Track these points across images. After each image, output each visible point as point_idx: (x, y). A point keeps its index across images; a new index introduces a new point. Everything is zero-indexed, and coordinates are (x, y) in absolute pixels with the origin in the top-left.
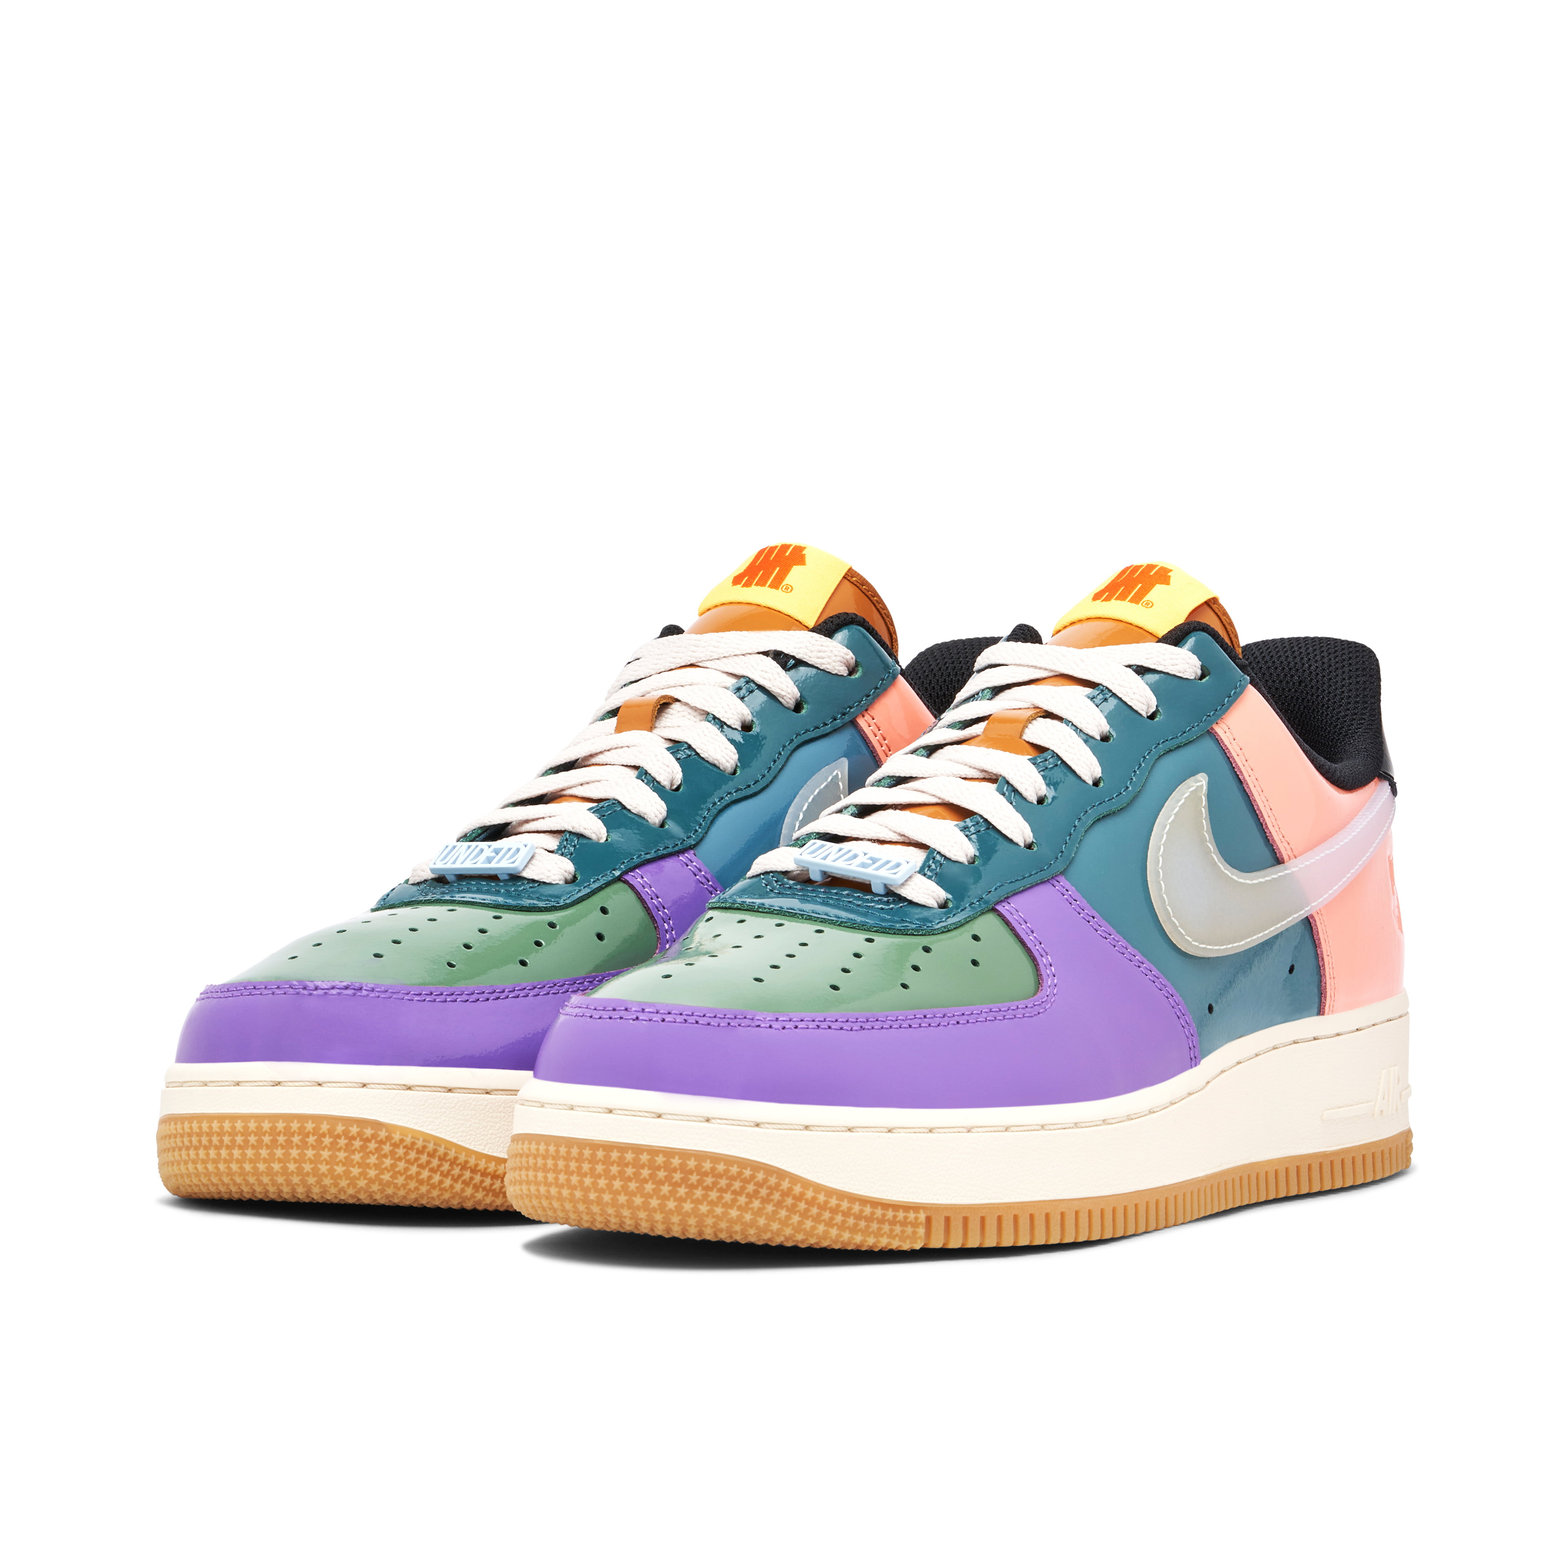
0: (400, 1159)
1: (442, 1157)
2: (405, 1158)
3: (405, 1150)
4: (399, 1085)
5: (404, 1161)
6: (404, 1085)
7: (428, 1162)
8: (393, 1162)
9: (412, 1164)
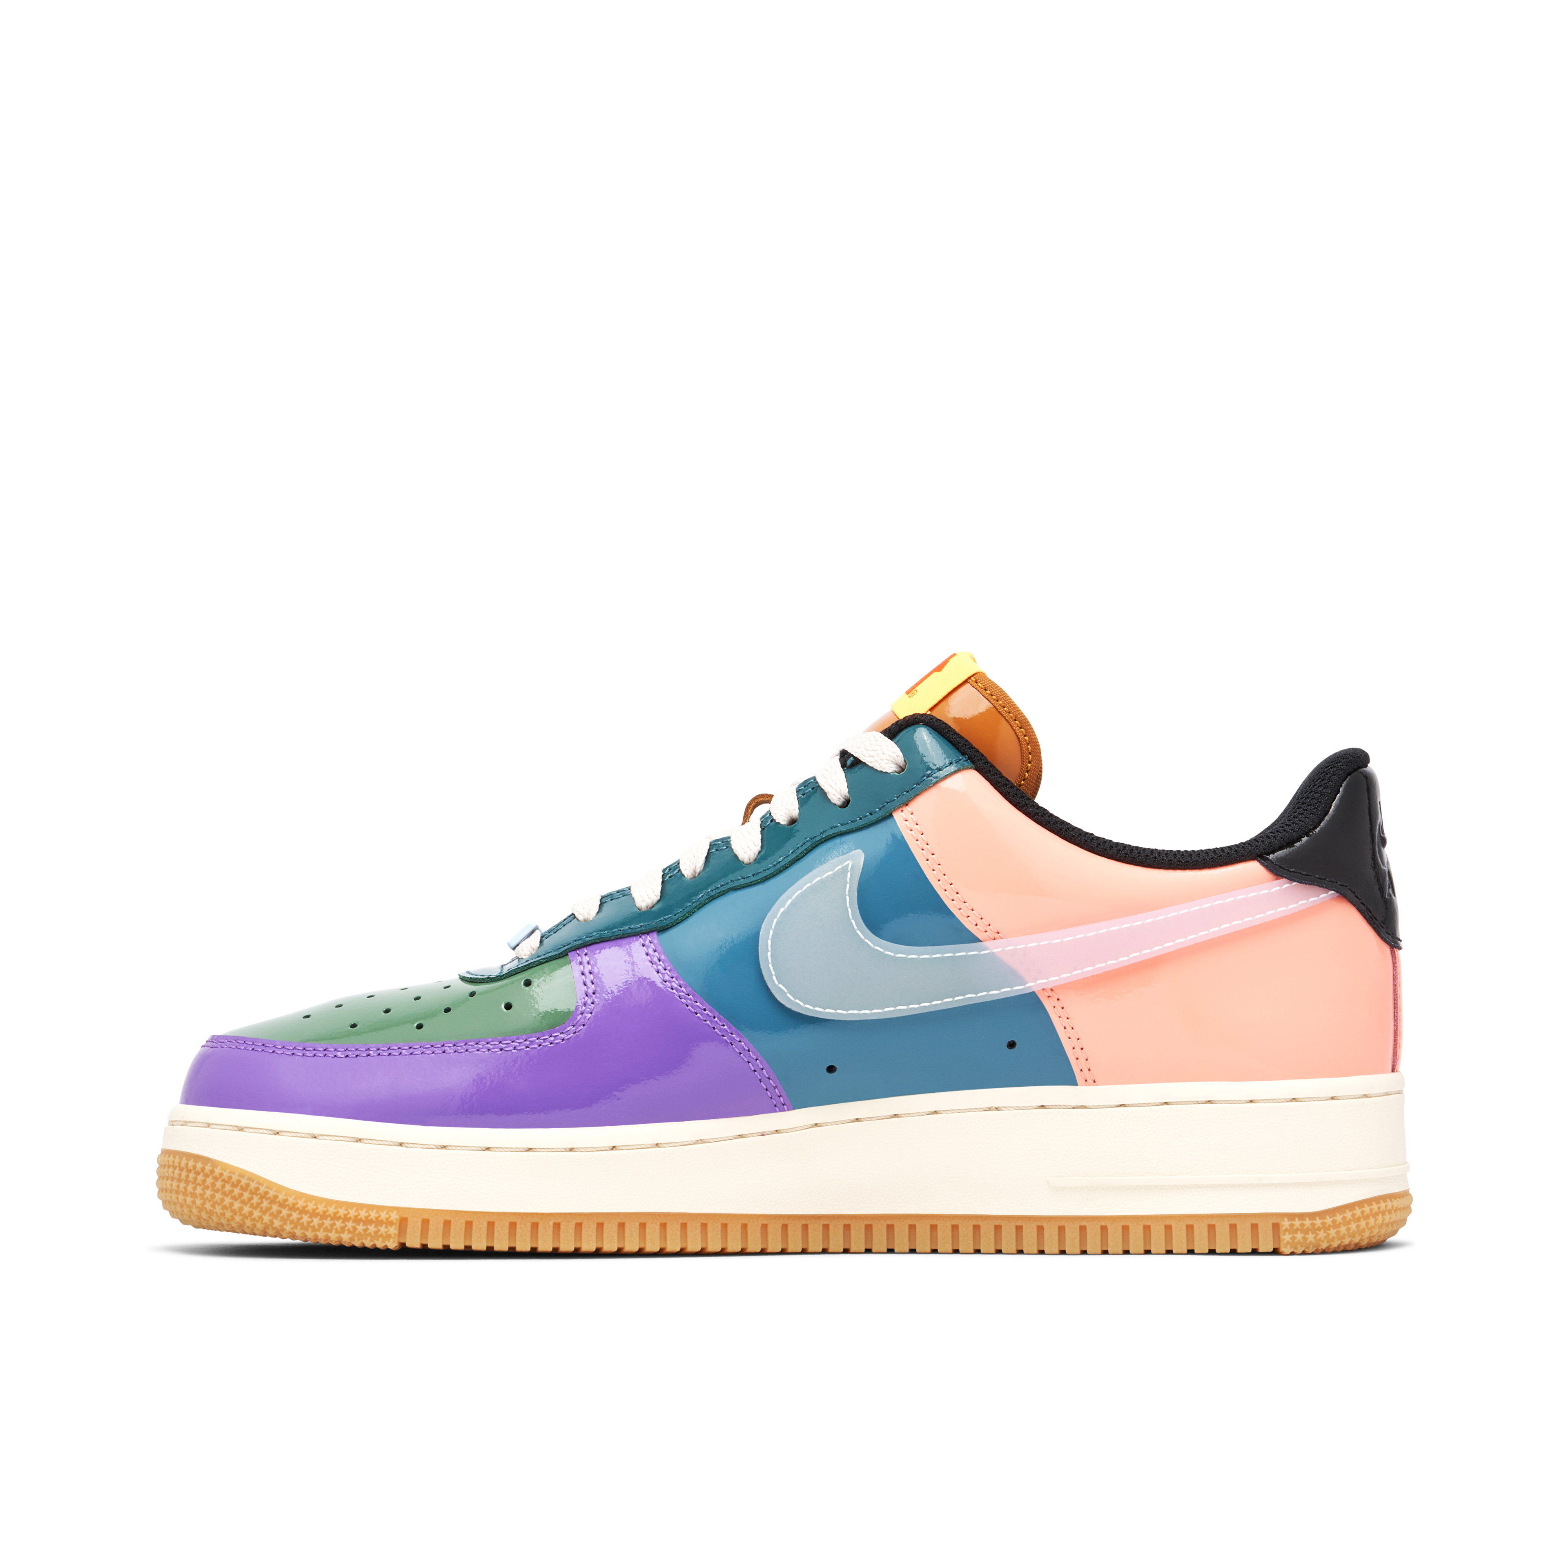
0: (218, 1191)
1: (253, 1191)
2: (222, 1190)
3: (223, 1183)
4: (231, 1126)
5: (220, 1192)
6: (236, 1126)
7: (241, 1195)
8: (212, 1193)
9: (227, 1196)
